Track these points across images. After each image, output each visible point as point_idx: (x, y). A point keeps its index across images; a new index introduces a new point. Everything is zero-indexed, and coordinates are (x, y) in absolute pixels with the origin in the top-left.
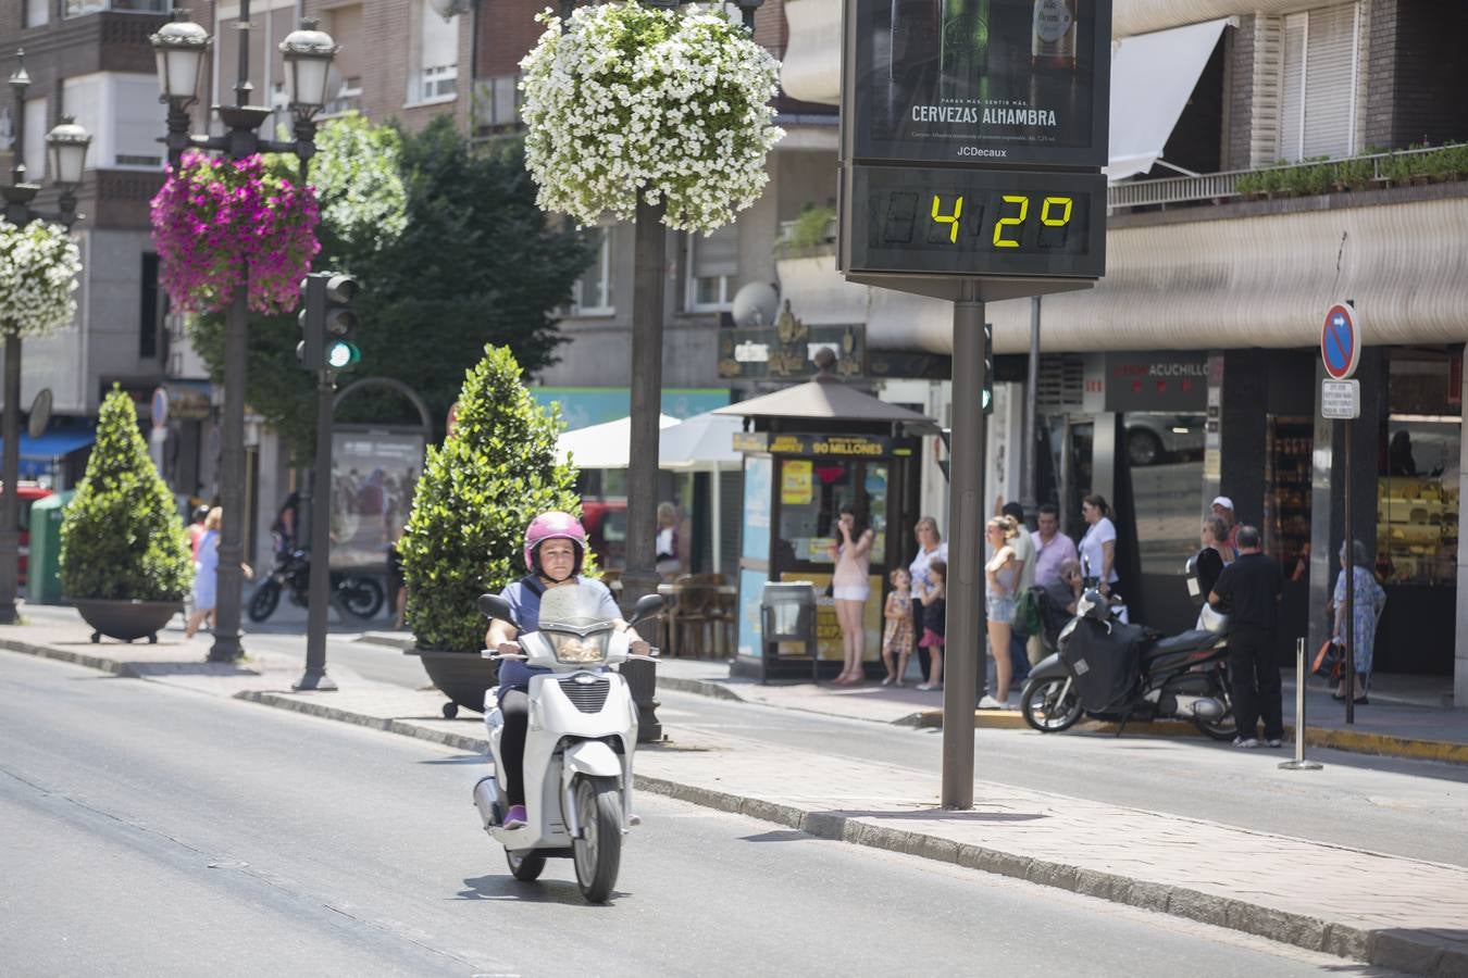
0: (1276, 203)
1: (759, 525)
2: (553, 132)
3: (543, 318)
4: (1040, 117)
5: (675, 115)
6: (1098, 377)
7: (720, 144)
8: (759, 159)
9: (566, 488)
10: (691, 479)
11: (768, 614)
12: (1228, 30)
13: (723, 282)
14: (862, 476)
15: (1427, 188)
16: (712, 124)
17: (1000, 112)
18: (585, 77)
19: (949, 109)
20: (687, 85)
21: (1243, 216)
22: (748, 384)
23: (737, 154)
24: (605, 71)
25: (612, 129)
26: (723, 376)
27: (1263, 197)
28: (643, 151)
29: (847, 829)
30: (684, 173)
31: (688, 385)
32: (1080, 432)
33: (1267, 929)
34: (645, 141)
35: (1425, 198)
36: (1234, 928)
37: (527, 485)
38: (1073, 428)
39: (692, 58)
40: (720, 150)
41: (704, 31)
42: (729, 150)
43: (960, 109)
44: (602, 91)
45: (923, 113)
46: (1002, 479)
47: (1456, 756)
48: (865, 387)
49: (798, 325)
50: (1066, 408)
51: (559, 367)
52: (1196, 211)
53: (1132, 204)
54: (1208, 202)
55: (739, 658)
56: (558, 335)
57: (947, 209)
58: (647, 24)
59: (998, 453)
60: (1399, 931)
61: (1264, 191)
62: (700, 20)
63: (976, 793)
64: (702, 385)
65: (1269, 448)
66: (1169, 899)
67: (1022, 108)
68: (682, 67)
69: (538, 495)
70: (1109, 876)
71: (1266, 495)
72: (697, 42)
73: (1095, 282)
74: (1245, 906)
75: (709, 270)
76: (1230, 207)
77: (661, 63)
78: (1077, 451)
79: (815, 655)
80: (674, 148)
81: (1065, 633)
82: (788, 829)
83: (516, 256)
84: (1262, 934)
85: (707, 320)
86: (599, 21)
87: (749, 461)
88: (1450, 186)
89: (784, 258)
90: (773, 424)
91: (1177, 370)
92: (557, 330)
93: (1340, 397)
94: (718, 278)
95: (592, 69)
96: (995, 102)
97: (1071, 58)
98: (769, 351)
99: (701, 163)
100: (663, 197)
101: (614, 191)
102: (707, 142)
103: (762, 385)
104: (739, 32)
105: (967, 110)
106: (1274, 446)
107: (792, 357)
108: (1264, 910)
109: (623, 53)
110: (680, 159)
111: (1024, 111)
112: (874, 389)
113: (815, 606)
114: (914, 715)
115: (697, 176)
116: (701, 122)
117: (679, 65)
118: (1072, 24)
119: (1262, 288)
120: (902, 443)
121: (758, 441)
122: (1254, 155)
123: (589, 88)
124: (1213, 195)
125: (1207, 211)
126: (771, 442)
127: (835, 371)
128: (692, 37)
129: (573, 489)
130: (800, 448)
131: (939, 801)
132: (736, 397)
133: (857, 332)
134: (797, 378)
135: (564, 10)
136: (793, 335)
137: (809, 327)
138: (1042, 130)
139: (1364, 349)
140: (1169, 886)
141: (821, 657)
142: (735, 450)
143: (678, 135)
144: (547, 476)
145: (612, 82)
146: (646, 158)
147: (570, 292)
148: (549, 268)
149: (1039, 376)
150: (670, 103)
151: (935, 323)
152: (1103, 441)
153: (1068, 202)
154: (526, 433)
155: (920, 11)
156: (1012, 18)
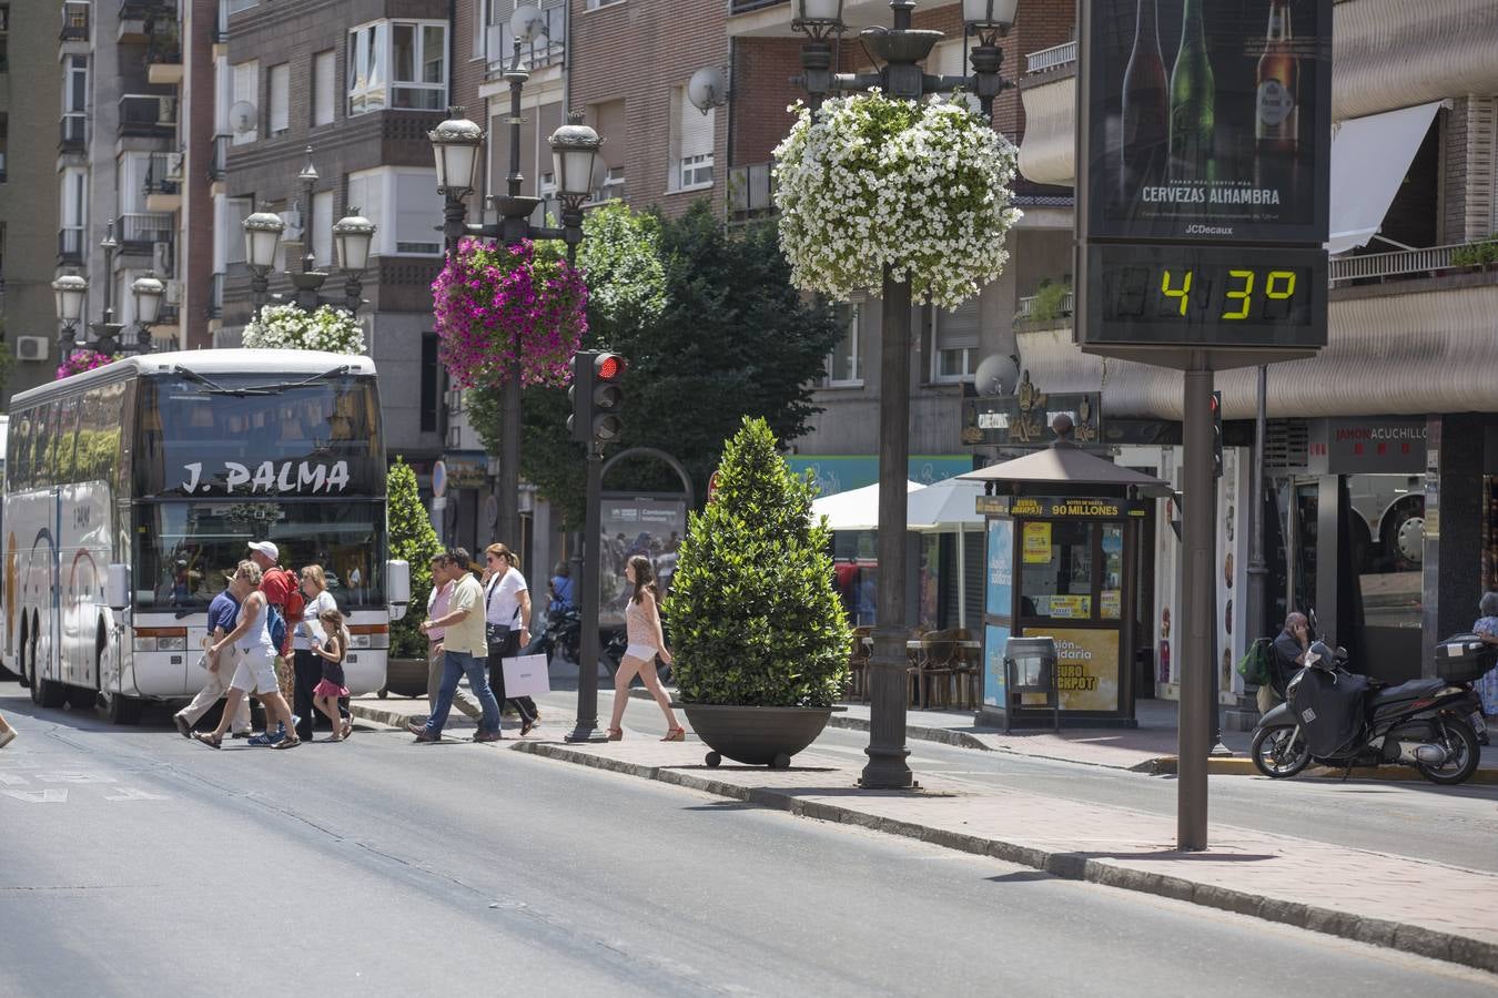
0: (1490, 275)
1: (1003, 583)
2: (805, 217)
3: (798, 390)
4: (1264, 196)
5: (919, 198)
6: (1323, 438)
7: (962, 225)
8: (998, 238)
9: (820, 551)
10: (937, 539)
11: (1010, 666)
12: (1441, 112)
13: (966, 354)
14: (1099, 536)
16: (954, 206)
17: (1226, 193)
18: (835, 163)
19: (1178, 189)
20: (930, 170)
21: (1459, 288)
22: (990, 450)
23: (978, 234)
24: (852, 158)
25: (858, 212)
26: (966, 443)
27: (1477, 269)
28: (889, 232)
29: (1088, 869)
30: (928, 251)
31: (933, 453)
32: (1305, 493)
33: (1490, 962)
34: (892, 223)
36: (1457, 962)
37: (784, 546)
38: (1298, 489)
39: (934, 145)
40: (962, 231)
41: (945, 119)
42: (971, 231)
43: (1188, 190)
44: (850, 176)
45: (1153, 193)
46: (1231, 539)
48: (1100, 452)
49: (1037, 394)
50: (1292, 470)
51: (813, 437)
52: (1413, 283)
53: (1352, 277)
54: (1425, 275)
55: (984, 708)
56: (810, 406)
58: (892, 113)
59: (1227, 514)
61: (1478, 264)
62: (942, 109)
63: (1210, 835)
64: (947, 452)
65: (1485, 508)
66: (1395, 935)
67: (1247, 188)
68: (925, 154)
69: (794, 556)
70: (1337, 914)
71: (1483, 552)
72: (938, 129)
73: (1318, 351)
74: (1467, 941)
75: (952, 343)
76: (1446, 279)
77: (905, 150)
78: (1302, 511)
79: (1057, 706)
80: (919, 229)
81: (1293, 683)
82: (1032, 870)
83: (771, 333)
85: (951, 391)
86: (847, 111)
87: (992, 522)
89: (1024, 331)
90: (1014, 487)
91: (1398, 433)
92: (810, 401)
94: (962, 350)
95: (841, 157)
96: (1222, 183)
97: (1293, 141)
98: (1008, 419)
99: (944, 243)
100: (909, 274)
101: (862, 271)
102: (949, 223)
103: (1003, 451)
104: (978, 120)
105: (1195, 190)
106: (1490, 505)
107: (1032, 424)
109: (870, 141)
110: (924, 238)
111: (1249, 191)
112: (1109, 454)
113: (1056, 659)
114: (1151, 761)
115: (939, 255)
116: (944, 205)
117: (922, 151)
118: (1294, 108)
119: (1478, 355)
120: (1136, 505)
121: (1000, 506)
122: (1469, 230)
123: (838, 174)
124: (1429, 268)
125: (1424, 283)
126: (1012, 504)
127: (1072, 438)
128: (935, 125)
129: (826, 551)
130: (1040, 510)
131: (1175, 843)
132: (979, 463)
133: (1093, 400)
134: (1036, 445)
135: (814, 102)
136: (1032, 404)
137: (1047, 395)
138: (1266, 208)
140: (1394, 923)
141: (1061, 708)
142: (978, 513)
143: (922, 217)
144: (802, 537)
145: (859, 168)
146: (892, 238)
147: (823, 366)
148: (802, 344)
149: (1266, 441)
150: (914, 187)
151: (1167, 391)
152: (1327, 500)
153: (1291, 277)
154: (781, 497)
155: (1149, 97)
156: (1236, 103)
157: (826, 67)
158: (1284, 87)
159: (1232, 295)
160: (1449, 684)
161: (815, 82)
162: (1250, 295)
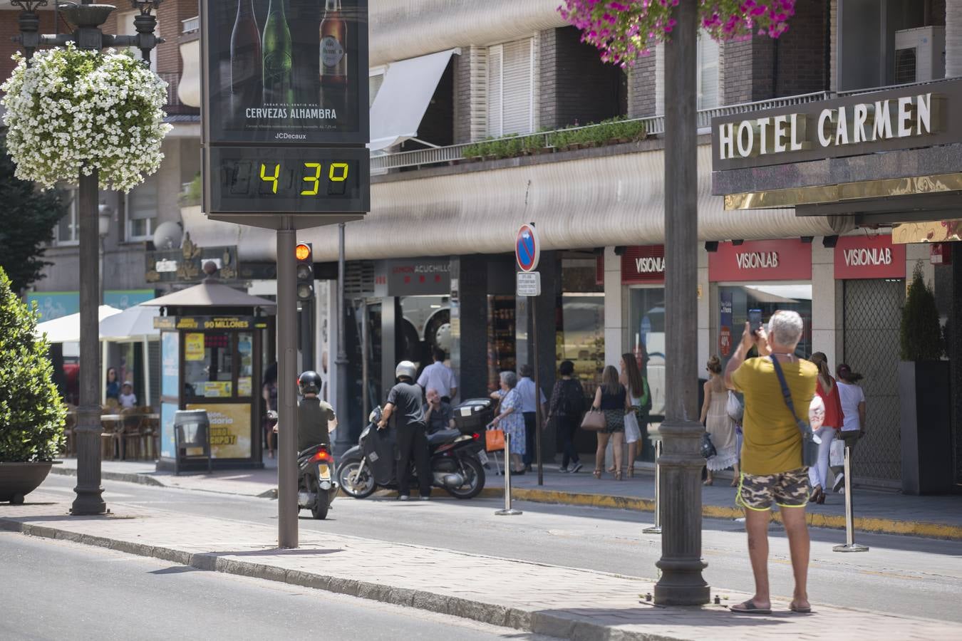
0: (487, 163)
1: (172, 374)
2: (23, 131)
3: (34, 249)
4: (326, 113)
5: (101, 119)
6: (384, 274)
7: (132, 136)
8: (156, 144)
9: (42, 356)
10: (132, 346)
11: (179, 430)
12: (454, 57)
13: (148, 222)
14: (236, 341)
15: (577, 152)
16: (125, 124)
17: (301, 112)
18: (42, 95)
19: (269, 110)
20: (109, 99)
21: (467, 172)
22: (166, 286)
23: (143, 143)
24: (55, 91)
25: (61, 129)
26: (149, 282)
27: (479, 160)
28: (81, 142)
29: (218, 563)
30: (109, 156)
31: (128, 288)
32: (374, 309)
33: (472, 613)
34: (83, 135)
35: (577, 158)
36: (452, 614)
37: (19, 353)
38: (369, 307)
39: (110, 82)
40: (132, 140)
41: (118, 64)
42: (139, 140)
43: (276, 110)
44: (54, 104)
45: (253, 112)
46: (326, 341)
47: (604, 503)
48: (239, 285)
49: (195, 248)
50: (364, 295)
51: (44, 280)
52: (439, 170)
53: (399, 166)
54: (446, 164)
55: (162, 459)
56: (44, 260)
57: (270, 172)
58: (80, 61)
59: (323, 324)
60: (550, 611)
61: (479, 156)
62: (115, 57)
63: (301, 538)
64: (136, 288)
65: (490, 316)
66: (413, 598)
67: (314, 108)
68: (105, 88)
69: (25, 359)
70: (377, 585)
71: (489, 345)
72: (113, 71)
73: (365, 216)
74: (459, 600)
75: (139, 214)
76: (459, 167)
77: (92, 85)
78: (372, 321)
79: (210, 455)
80: (102, 140)
81: (363, 435)
82: (182, 565)
83: (15, 210)
84: (469, 617)
85: (137, 247)
86: (50, 58)
87: (164, 334)
88: (591, 151)
89: (185, 206)
90: (179, 310)
91: (432, 269)
92: (42, 256)
93: (528, 284)
94: (145, 220)
95: (46, 90)
96: (298, 105)
97: (344, 77)
98: (177, 265)
99: (119, 149)
100: (95, 170)
101: (65, 166)
102: (123, 134)
103: (175, 286)
104: (140, 64)
105: (280, 110)
106: (493, 314)
107: (192, 268)
108: (470, 602)
109: (67, 80)
110: (106, 147)
111: (316, 110)
112: (245, 286)
113: (208, 422)
114: (271, 490)
115: (117, 157)
116: (118, 123)
117: (103, 86)
118: (344, 54)
119: (481, 216)
120: (261, 320)
121: (169, 322)
122: (473, 134)
123: (45, 102)
124: (449, 160)
125: (445, 169)
126: (177, 322)
127: (219, 277)
128: (111, 68)
129: (47, 356)
130: (196, 325)
131: (277, 544)
132: (159, 294)
133: (232, 251)
134: (194, 282)
135: (28, 54)
136: (192, 254)
137: (202, 249)
138: (329, 121)
139: (542, 253)
140: (413, 590)
141: (213, 457)
142: (155, 328)
143: (104, 131)
144: (30, 346)
145: (60, 98)
146: (83, 146)
147: (52, 233)
148: (38, 218)
149: (345, 275)
150: (98, 111)
152: (388, 315)
153: (345, 166)
154: (15, 320)
155: (248, 48)
156: (306, 52)
157: (36, 30)
158: (338, 41)
159: (306, 179)
160: (463, 433)
161: (28, 40)
162: (318, 179)
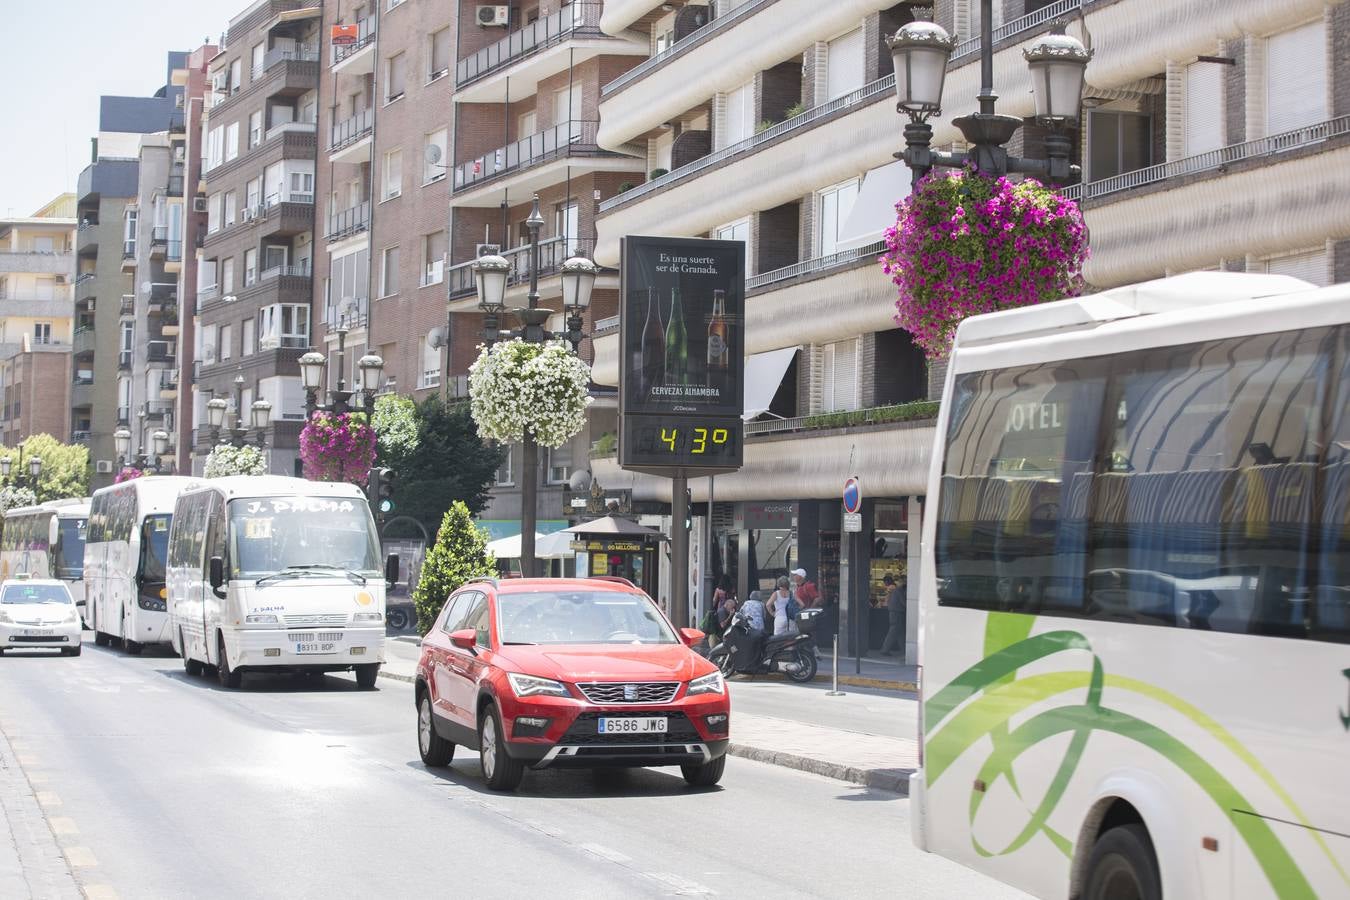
0: (822, 432)
2: (485, 401)
3: (481, 488)
4: (712, 392)
5: (541, 392)
6: (741, 512)
7: (562, 405)
8: (581, 412)
9: (492, 568)
10: (551, 562)
12: (798, 352)
13: (565, 469)
14: (631, 560)
15: (891, 425)
16: (559, 395)
17: (693, 390)
18: (499, 375)
19: (669, 388)
20: (547, 378)
21: (807, 438)
22: (577, 518)
23: (570, 409)
24: (508, 372)
25: (511, 398)
26: (565, 514)
27: (816, 428)
28: (526, 409)
30: (546, 418)
31: (549, 519)
32: (732, 539)
33: (820, 770)
34: (527, 404)
35: (889, 429)
36: (804, 771)
37: (473, 567)
38: (729, 537)
39: (549, 366)
40: (562, 407)
41: (554, 353)
42: (566, 408)
43: (674, 389)
44: (507, 381)
45: (657, 390)
46: (696, 562)
47: (905, 688)
48: (632, 519)
49: (600, 489)
50: (726, 528)
51: (489, 511)
52: (785, 435)
53: (755, 432)
54: (790, 431)
56: (488, 496)
57: (669, 435)
58: (528, 350)
59: (694, 549)
60: (880, 770)
61: (816, 426)
62: (553, 348)
64: (555, 519)
65: (820, 545)
66: (775, 758)
67: (703, 388)
68: (544, 370)
69: (478, 571)
70: (747, 748)
71: (820, 569)
72: (551, 358)
73: (738, 469)
74: (810, 760)
75: (559, 464)
76: (800, 434)
77: (534, 368)
78: (731, 548)
80: (541, 407)
81: (726, 633)
83: (468, 459)
84: (818, 773)
85: (555, 488)
86: (505, 349)
87: (578, 554)
88: (900, 424)
89: (593, 459)
90: (589, 536)
91: (777, 509)
92: (487, 493)
93: (852, 522)
94: (562, 468)
95: (502, 371)
96: (691, 385)
97: (726, 365)
98: (586, 502)
99: (553, 414)
100: (536, 430)
101: (513, 427)
102: (556, 404)
103: (584, 518)
104: (570, 354)
105: (678, 389)
106: (822, 544)
107: (598, 505)
108: (818, 762)
109: (517, 364)
110: (544, 412)
111: (704, 390)
112: (636, 520)
115: (551, 419)
116: (553, 395)
117: (542, 368)
118: (726, 348)
119: (815, 471)
120: (649, 545)
121: (581, 545)
122: (811, 409)
123: (501, 380)
124: (792, 428)
125: (790, 435)
126: (588, 545)
127: (618, 512)
128: (549, 356)
129: (495, 568)
130: (602, 548)
132: (572, 524)
133: (628, 493)
134: (600, 515)
135: (489, 344)
136: (598, 495)
137: (605, 490)
138: (713, 398)
139: (863, 499)
140: (775, 752)
142: (571, 549)
143: (543, 401)
144: (482, 562)
145: (512, 377)
146: (527, 412)
147: (494, 476)
148: (484, 464)
149: (713, 513)
150: (539, 387)
151: (664, 488)
152: (743, 543)
153: (725, 432)
154: (472, 542)
155: (655, 343)
156: (698, 346)
157: (495, 327)
158: (721, 338)
159: (696, 441)
160: (802, 632)
161: (490, 334)
162: (705, 441)
